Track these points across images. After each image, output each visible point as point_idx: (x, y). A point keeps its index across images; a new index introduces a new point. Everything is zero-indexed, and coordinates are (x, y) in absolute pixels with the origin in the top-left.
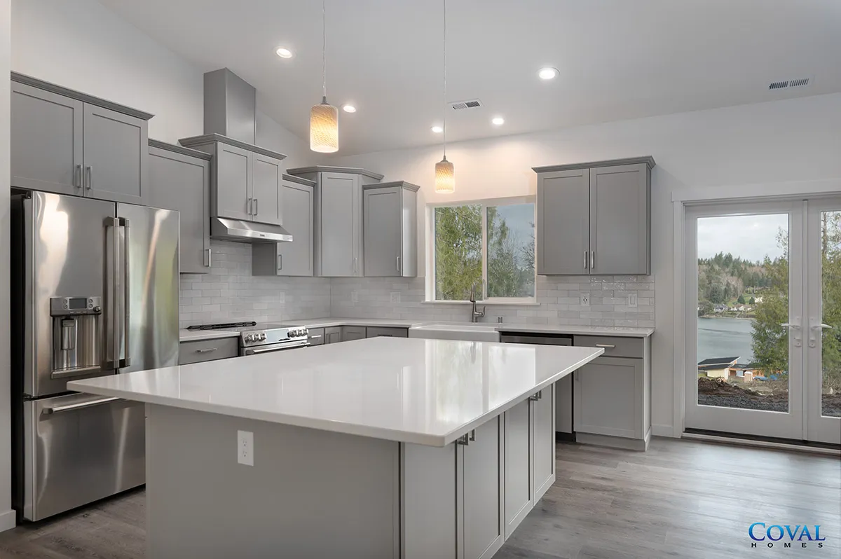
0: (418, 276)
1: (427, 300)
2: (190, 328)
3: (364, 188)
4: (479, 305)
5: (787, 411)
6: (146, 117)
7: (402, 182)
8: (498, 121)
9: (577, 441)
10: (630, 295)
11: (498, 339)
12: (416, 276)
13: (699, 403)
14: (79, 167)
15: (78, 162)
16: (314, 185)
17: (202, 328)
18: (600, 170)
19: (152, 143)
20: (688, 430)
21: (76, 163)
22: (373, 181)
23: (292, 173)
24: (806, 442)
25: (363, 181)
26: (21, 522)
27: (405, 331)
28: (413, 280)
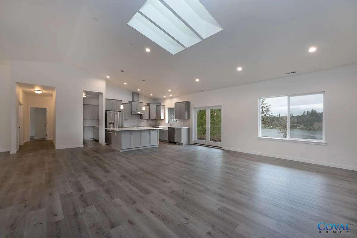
1: (166, 123)
2: (129, 126)
3: (157, 106)
4: (171, 124)
5: (206, 140)
6: (121, 100)
7: (162, 105)
8: (171, 95)
9: (176, 144)
10: (187, 122)
11: (168, 128)
13: (197, 139)
14: (113, 107)
16: (149, 106)
17: (131, 126)
18: (181, 103)
19: (123, 103)
20: (195, 143)
22: (159, 105)
23: (147, 104)
24: (208, 145)
25: (157, 104)
26: (106, 144)
27: (158, 127)
28: (164, 120)
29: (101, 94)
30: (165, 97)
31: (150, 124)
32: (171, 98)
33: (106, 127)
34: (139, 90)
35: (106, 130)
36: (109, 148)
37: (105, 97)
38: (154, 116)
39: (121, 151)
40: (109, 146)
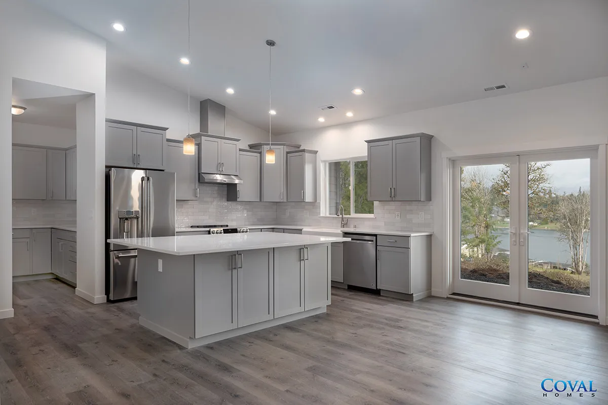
0: (318, 201)
1: (321, 215)
2: (192, 227)
3: (288, 153)
4: (345, 218)
5: (509, 285)
6: (165, 129)
7: (304, 149)
8: (350, 114)
9: (381, 294)
10: (420, 213)
11: (342, 235)
12: (316, 201)
13: (461, 278)
14: (135, 155)
15: (135, 152)
16: (260, 153)
17: (198, 227)
18: (398, 141)
19: (168, 140)
20: (454, 294)
21: (134, 153)
22: (293, 149)
23: (251, 146)
24: (518, 304)
25: (287, 149)
26: (109, 301)
27: (299, 231)
28: (315, 204)
29: (89, 97)
30: (321, 120)
31: (262, 221)
32: (347, 125)
33: (107, 236)
34: (230, 91)
35: (107, 245)
36: (125, 322)
37: (102, 112)
38: (275, 190)
39: (191, 346)
40: (122, 310)
